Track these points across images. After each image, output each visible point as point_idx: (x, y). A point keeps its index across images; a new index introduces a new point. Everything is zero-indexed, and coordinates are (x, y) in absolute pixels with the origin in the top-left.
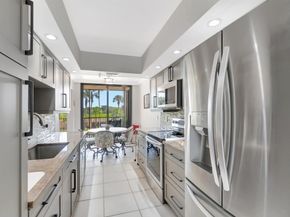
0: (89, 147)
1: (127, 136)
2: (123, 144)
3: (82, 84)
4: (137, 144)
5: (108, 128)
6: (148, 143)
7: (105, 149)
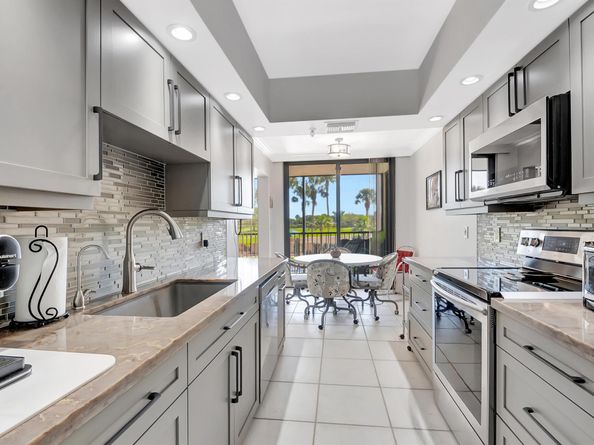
0: (297, 293)
1: (381, 276)
2: (373, 294)
3: (286, 165)
4: (408, 296)
5: (336, 255)
6: (439, 298)
7: (329, 302)
